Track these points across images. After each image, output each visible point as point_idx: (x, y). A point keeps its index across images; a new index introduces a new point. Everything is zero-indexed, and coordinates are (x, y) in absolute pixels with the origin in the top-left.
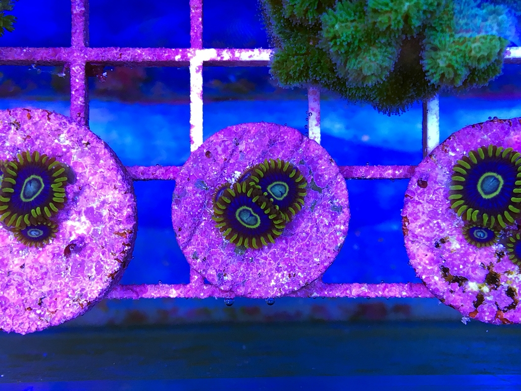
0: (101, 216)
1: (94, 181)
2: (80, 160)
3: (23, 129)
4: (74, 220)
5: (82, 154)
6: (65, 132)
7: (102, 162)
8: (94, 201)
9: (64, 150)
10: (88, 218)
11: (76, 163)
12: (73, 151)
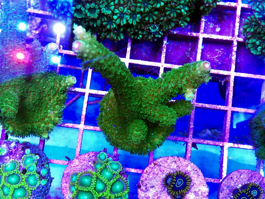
0: (198, 194)
1: (197, 182)
2: (193, 175)
3: (177, 163)
4: (190, 194)
5: (194, 173)
6: (190, 166)
7: (200, 177)
8: (196, 189)
9: (189, 171)
10: (195, 194)
11: (192, 176)
12: (191, 172)
